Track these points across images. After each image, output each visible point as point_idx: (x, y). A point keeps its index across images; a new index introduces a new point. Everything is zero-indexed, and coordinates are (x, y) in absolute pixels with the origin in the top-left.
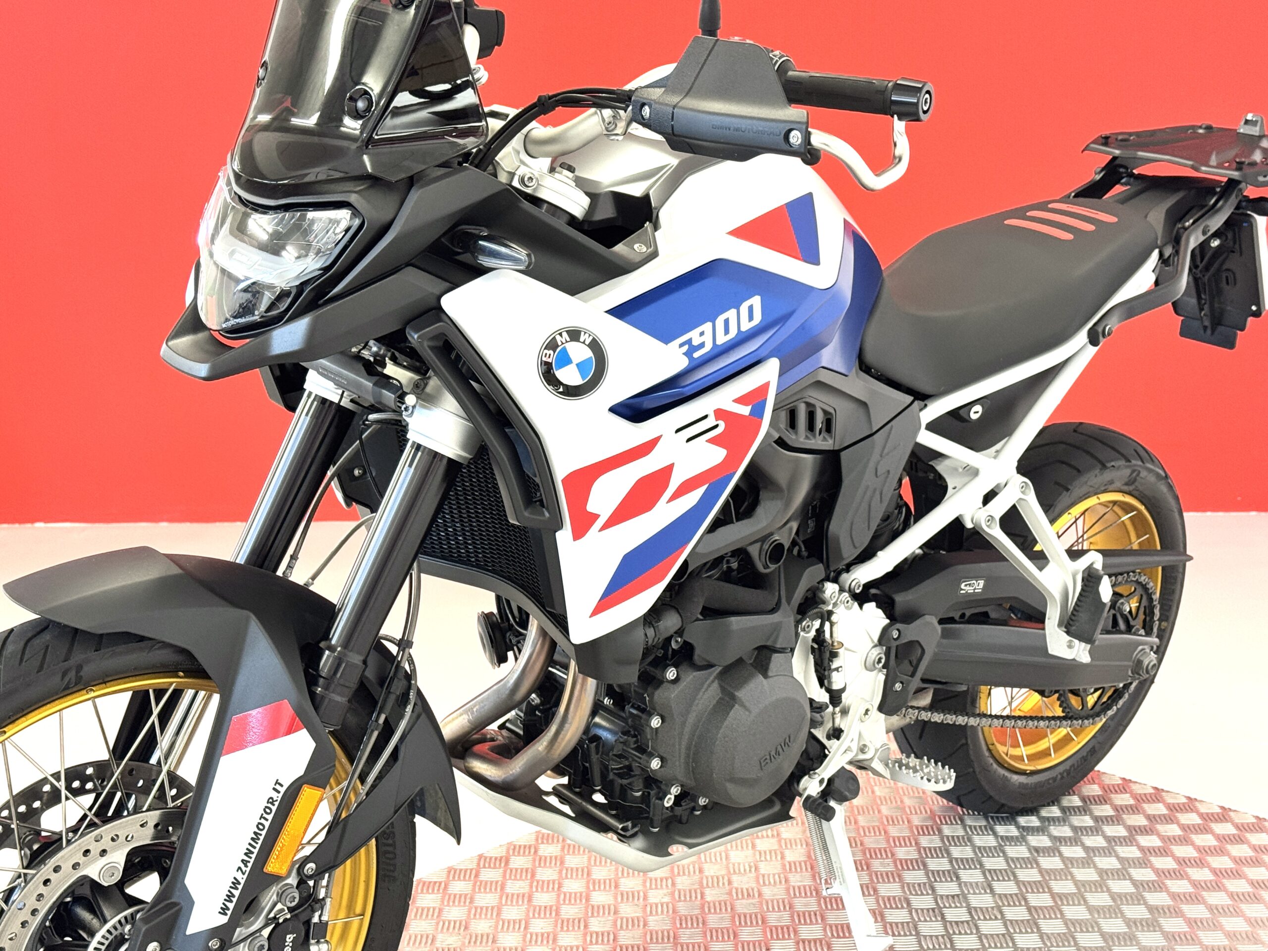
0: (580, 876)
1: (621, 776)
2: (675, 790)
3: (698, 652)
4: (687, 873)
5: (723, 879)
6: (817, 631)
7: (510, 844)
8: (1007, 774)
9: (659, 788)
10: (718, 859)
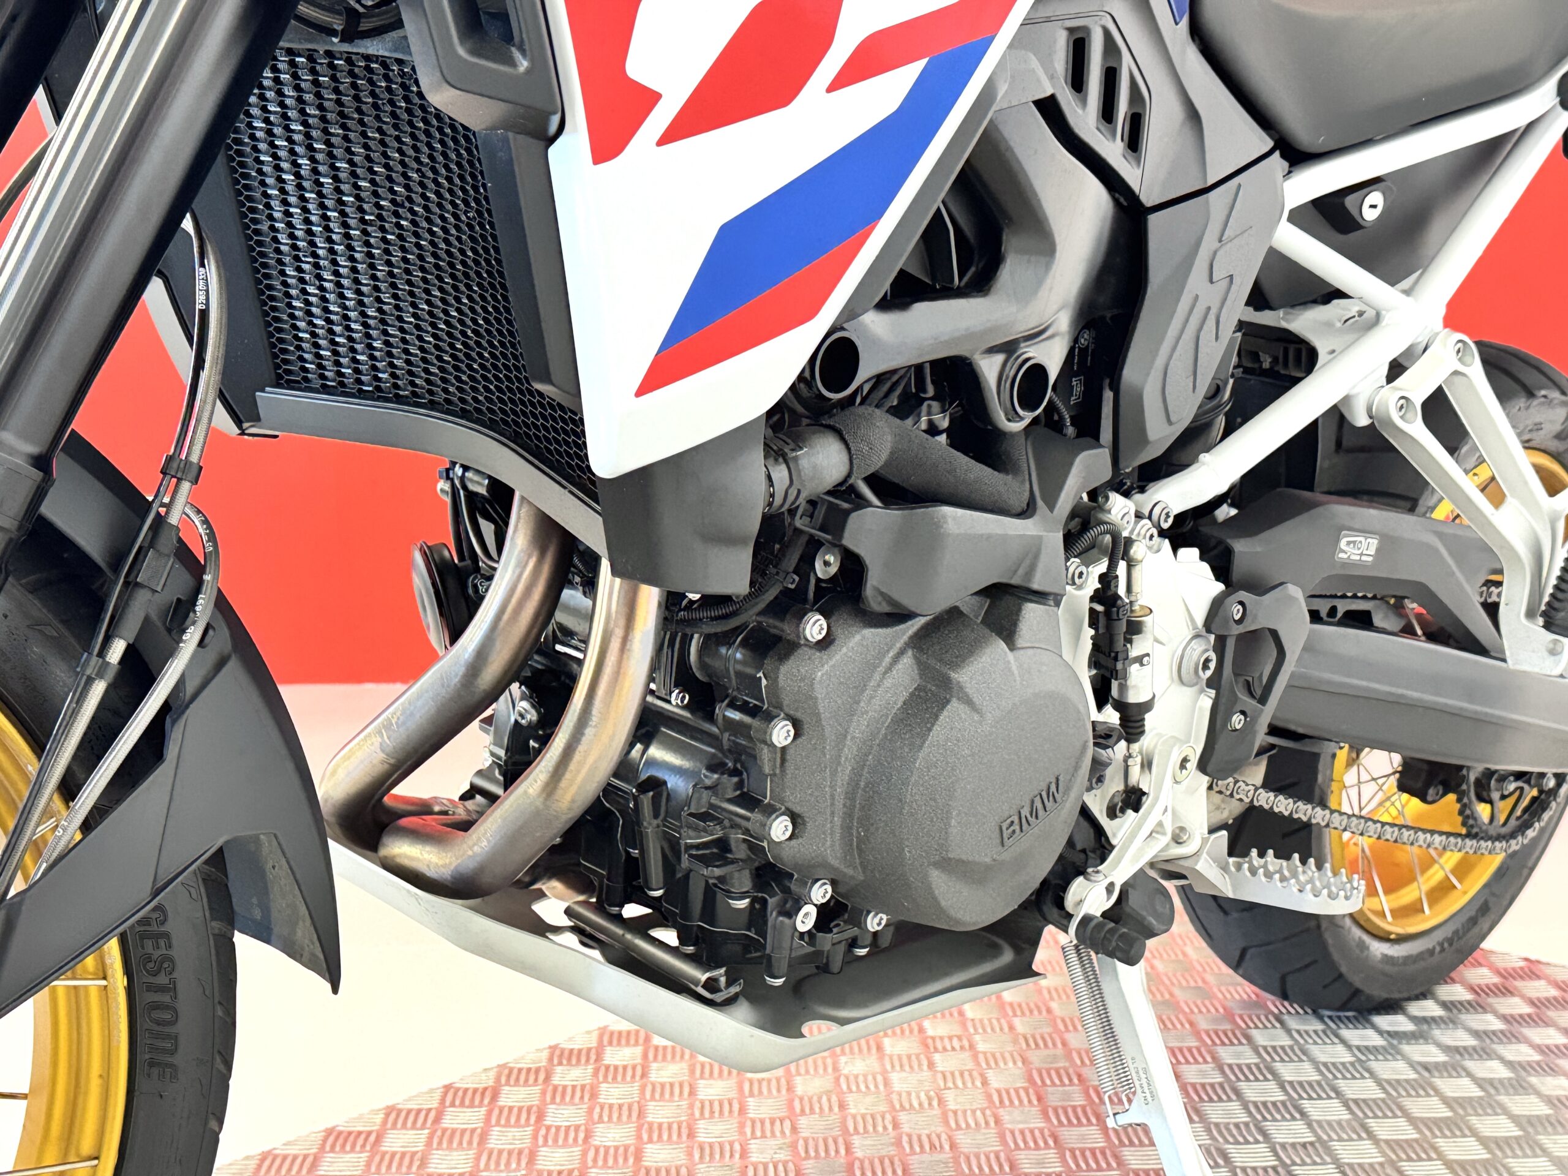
0: (624, 1118)
1: (706, 861)
2: (821, 893)
3: (874, 580)
4: (817, 1110)
5: (883, 1119)
6: (1103, 578)
7: (502, 1067)
8: (1366, 938)
9: (787, 891)
10: (872, 1087)
